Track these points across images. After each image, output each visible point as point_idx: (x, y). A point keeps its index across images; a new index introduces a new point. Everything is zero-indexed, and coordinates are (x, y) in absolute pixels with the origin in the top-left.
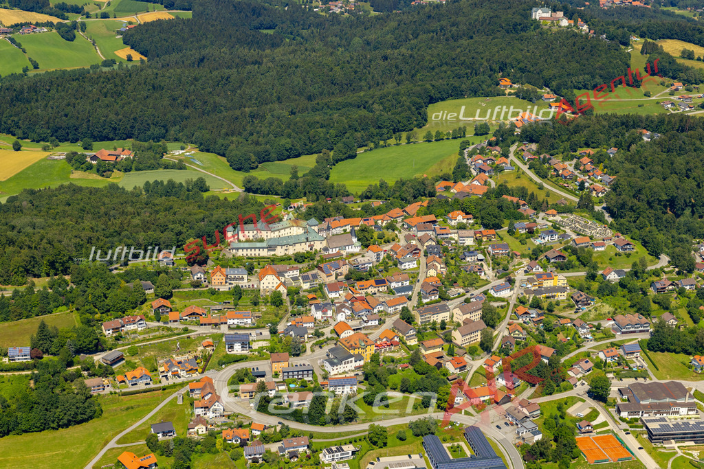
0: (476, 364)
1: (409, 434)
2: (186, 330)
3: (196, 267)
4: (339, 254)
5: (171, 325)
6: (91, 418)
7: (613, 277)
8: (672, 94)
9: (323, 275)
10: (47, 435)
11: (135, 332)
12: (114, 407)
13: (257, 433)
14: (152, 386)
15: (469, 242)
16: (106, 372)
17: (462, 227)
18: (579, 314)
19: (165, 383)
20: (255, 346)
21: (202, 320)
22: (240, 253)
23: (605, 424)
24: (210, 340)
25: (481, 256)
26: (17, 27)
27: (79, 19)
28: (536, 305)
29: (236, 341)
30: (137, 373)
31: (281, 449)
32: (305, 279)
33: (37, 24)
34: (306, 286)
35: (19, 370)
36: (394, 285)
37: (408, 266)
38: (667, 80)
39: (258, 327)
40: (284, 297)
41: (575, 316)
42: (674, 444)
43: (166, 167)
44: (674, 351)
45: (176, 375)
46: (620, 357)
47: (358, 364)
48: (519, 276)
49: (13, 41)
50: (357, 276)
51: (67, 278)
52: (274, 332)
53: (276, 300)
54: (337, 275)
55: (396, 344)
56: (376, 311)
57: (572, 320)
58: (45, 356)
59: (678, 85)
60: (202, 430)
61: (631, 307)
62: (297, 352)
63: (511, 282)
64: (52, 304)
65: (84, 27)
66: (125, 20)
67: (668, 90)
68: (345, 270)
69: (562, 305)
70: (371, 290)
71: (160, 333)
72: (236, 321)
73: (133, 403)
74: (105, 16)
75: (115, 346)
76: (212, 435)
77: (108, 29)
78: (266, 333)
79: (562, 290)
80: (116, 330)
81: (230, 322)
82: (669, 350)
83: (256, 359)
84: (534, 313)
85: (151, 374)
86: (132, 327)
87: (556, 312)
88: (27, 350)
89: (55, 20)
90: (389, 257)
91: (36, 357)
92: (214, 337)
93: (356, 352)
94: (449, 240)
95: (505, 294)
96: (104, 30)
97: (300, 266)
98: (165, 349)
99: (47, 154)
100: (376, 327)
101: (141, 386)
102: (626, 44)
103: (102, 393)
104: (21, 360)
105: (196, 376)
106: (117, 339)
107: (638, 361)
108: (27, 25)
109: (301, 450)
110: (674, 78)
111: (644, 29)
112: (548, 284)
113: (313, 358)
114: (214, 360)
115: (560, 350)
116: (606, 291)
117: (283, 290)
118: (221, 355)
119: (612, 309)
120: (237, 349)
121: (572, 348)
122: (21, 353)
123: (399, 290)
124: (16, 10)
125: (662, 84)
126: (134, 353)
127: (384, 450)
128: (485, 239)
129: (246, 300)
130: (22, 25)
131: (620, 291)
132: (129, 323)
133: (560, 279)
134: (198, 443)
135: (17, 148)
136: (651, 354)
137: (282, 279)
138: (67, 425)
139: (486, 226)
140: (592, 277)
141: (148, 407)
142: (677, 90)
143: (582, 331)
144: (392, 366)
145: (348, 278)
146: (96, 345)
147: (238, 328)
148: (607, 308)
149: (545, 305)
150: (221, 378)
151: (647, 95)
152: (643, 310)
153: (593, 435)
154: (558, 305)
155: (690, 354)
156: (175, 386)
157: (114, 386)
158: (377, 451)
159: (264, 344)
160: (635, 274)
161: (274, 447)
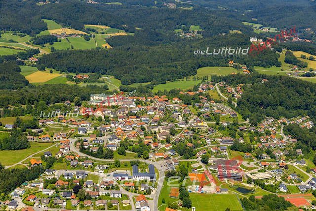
0: (162, 146)
1: (129, 165)
2: (67, 125)
3: (77, 107)
4: (127, 107)
5: (63, 124)
6: (26, 148)
7: (225, 124)
8: (292, 70)
9: (119, 113)
10: (11, 151)
11: (50, 124)
12: (35, 146)
13: (77, 158)
14: (50, 141)
15: (177, 108)
16: (35, 135)
17: (176, 103)
18: (209, 135)
19: (54, 140)
20: (88, 133)
21: (73, 123)
22: (93, 104)
23: (203, 170)
24: (74, 130)
25: (180, 113)
26: (71, 35)
27: (93, 33)
28: (193, 130)
29: (82, 130)
30: (45, 136)
31: (83, 164)
32: (112, 113)
33: (78, 34)
34: (112, 116)
35: (8, 131)
36: (143, 118)
37: (150, 113)
38: (291, 65)
39: (91, 127)
40: (103, 118)
41: (207, 136)
42: (226, 180)
43: (98, 82)
44: (239, 151)
45: (59, 138)
46: (219, 151)
47: (119, 141)
48: (191, 121)
49: (67, 39)
50: (130, 114)
51: (33, 106)
52: (96, 129)
53: (100, 119)
54: (123, 114)
55: (136, 137)
56: (133, 126)
57: (205, 137)
58: (18, 128)
59: (296, 67)
60: (60, 155)
61: (230, 135)
62: (101, 135)
63: (187, 122)
64: (25, 113)
65: (94, 36)
66: (109, 35)
67: (291, 69)
68: (127, 112)
69: (203, 132)
70: (134, 119)
71: (58, 125)
72: (84, 124)
73: (41, 145)
74: (103, 33)
75: (42, 128)
76: (63, 157)
77: (102, 37)
78: (93, 129)
79: (204, 126)
80: (43, 123)
81: (82, 124)
82: (238, 150)
83: (87, 137)
84: (190, 133)
85: (51, 138)
86: (49, 123)
87: (200, 134)
88: (12, 125)
89: (84, 33)
90: (145, 110)
91: (14, 127)
92: (75, 128)
93: (120, 137)
94: (170, 107)
95: (183, 126)
96: (101, 38)
97: (112, 110)
98: (58, 131)
99: (61, 75)
100: (131, 131)
101: (46, 141)
102: (280, 51)
103: (32, 141)
104: (9, 128)
105: (65, 139)
106: (43, 126)
107: (225, 153)
108: (74, 34)
109: (90, 164)
110: (295, 65)
111: (289, 47)
112: (200, 124)
113: (106, 138)
114: (73, 135)
115: (196, 146)
116: (222, 129)
117: (103, 116)
118: (76, 134)
119: (222, 135)
120: (82, 133)
121: (202, 146)
122: (9, 126)
123: (144, 120)
124: (73, 29)
125: (290, 66)
126: (47, 131)
127: (119, 168)
128: (183, 108)
129: (90, 118)
130: (72, 34)
131: (227, 129)
132: (48, 121)
133: (205, 123)
134: (57, 159)
135: (51, 72)
136: (230, 151)
137: (104, 113)
138: (18, 149)
139: (185, 104)
140: (218, 124)
141: (46, 147)
142: (295, 69)
143: (207, 141)
144: (131, 143)
145: (127, 115)
146: (35, 126)
147: (84, 126)
148: (220, 134)
149: (196, 131)
150: (73, 141)
151: (282, 70)
152: (233, 136)
153: (198, 173)
154: (202, 131)
155: (245, 152)
156: (57, 142)
157: (37, 140)
158: (116, 168)
159: (91, 132)
160: (234, 124)
161: (81, 163)
